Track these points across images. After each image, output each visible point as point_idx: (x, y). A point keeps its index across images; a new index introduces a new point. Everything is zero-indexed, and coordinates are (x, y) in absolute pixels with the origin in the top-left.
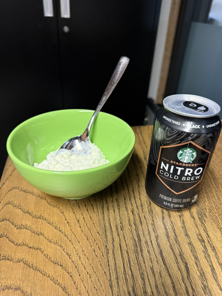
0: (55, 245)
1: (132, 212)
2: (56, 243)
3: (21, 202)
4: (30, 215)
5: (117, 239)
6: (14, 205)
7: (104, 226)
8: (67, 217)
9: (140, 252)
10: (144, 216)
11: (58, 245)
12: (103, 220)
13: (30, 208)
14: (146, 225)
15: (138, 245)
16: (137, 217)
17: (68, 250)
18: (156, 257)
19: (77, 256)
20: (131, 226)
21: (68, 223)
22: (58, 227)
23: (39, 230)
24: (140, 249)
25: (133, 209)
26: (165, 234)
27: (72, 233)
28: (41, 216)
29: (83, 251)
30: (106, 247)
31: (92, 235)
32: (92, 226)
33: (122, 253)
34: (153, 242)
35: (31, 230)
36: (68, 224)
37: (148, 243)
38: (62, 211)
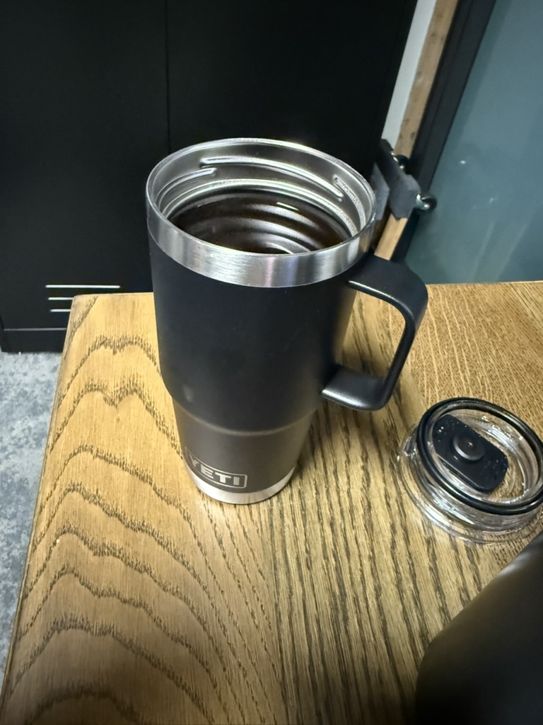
1: (332, 525)
2: (177, 591)
3: (99, 487)
4: (120, 522)
5: (298, 590)
6: (84, 493)
7: (272, 557)
8: (198, 531)
9: (342, 624)
10: (354, 537)
11: (181, 598)
12: (270, 542)
13: (120, 503)
14: (357, 559)
15: (339, 607)
16: (341, 540)
17: (200, 611)
18: (374, 637)
19: (219, 625)
20: (328, 560)
21: (199, 544)
22: (180, 553)
23: (140, 559)
24: (344, 616)
25: (333, 518)
26: (395, 583)
27: (208, 570)
28: (143, 524)
29: (230, 613)
30: (276, 606)
31: (249, 576)
32: (248, 555)
33: (307, 624)
34: (370, 602)
35: (124, 559)
36: (200, 548)
37: (361, 603)
38: (186, 515)
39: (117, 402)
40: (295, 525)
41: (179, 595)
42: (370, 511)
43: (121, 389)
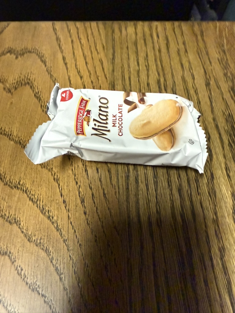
0: (37, 248)
1: (180, 191)
2: (40, 243)
8: (64, 191)
10: (199, 201)
11: (42, 249)
12: (125, 203)
14: (203, 220)
16: (188, 203)
17: (59, 262)
19: (74, 277)
20: (176, 219)
21: (64, 202)
22: (47, 209)
23: (12, 212)
25: (180, 185)
27: (70, 225)
29: (86, 266)
31: (105, 232)
32: (106, 214)
34: (214, 261)
36: (64, 205)
37: (206, 262)
38: (56, 177)
39: (13, 90)
40: (148, 189)
41: (42, 247)
42: (213, 181)
43: (17, 82)
